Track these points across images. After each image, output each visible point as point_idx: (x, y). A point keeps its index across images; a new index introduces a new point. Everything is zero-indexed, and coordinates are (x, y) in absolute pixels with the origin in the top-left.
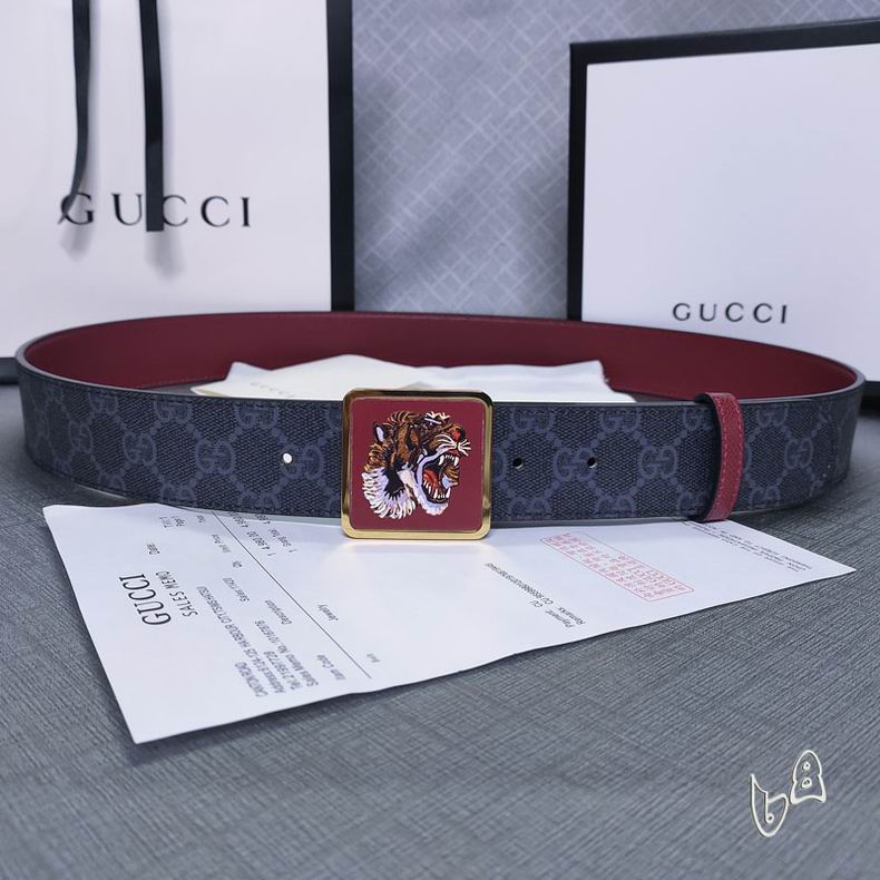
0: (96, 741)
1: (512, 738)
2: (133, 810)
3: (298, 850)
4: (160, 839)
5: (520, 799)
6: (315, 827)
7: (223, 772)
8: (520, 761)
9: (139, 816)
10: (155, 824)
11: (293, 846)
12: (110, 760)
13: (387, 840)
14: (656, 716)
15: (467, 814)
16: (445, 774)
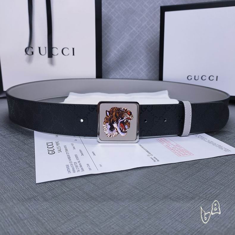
0: (49, 190)
1: (156, 189)
2: (61, 207)
3: (104, 217)
4: (68, 214)
5: (160, 204)
6: (108, 211)
7: (82, 197)
8: (159, 195)
9: (62, 208)
10: (67, 210)
11: (103, 216)
12: (53, 194)
13: (127, 215)
14: (193, 183)
15: (147, 208)
16: (140, 198)
